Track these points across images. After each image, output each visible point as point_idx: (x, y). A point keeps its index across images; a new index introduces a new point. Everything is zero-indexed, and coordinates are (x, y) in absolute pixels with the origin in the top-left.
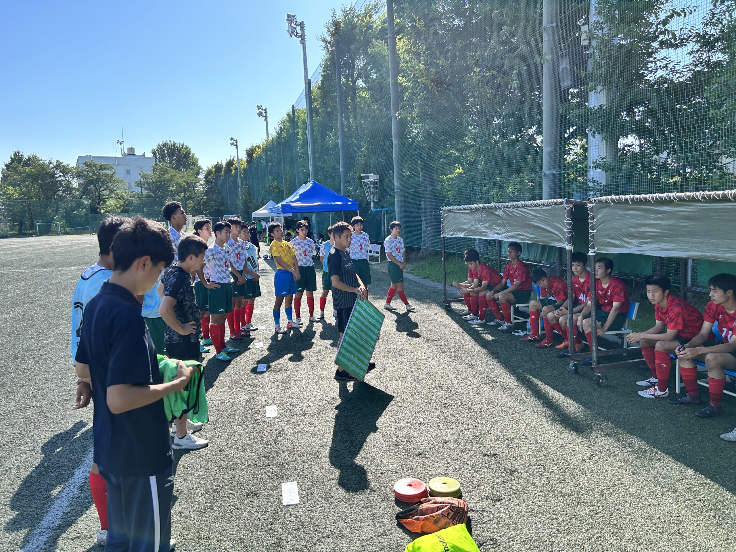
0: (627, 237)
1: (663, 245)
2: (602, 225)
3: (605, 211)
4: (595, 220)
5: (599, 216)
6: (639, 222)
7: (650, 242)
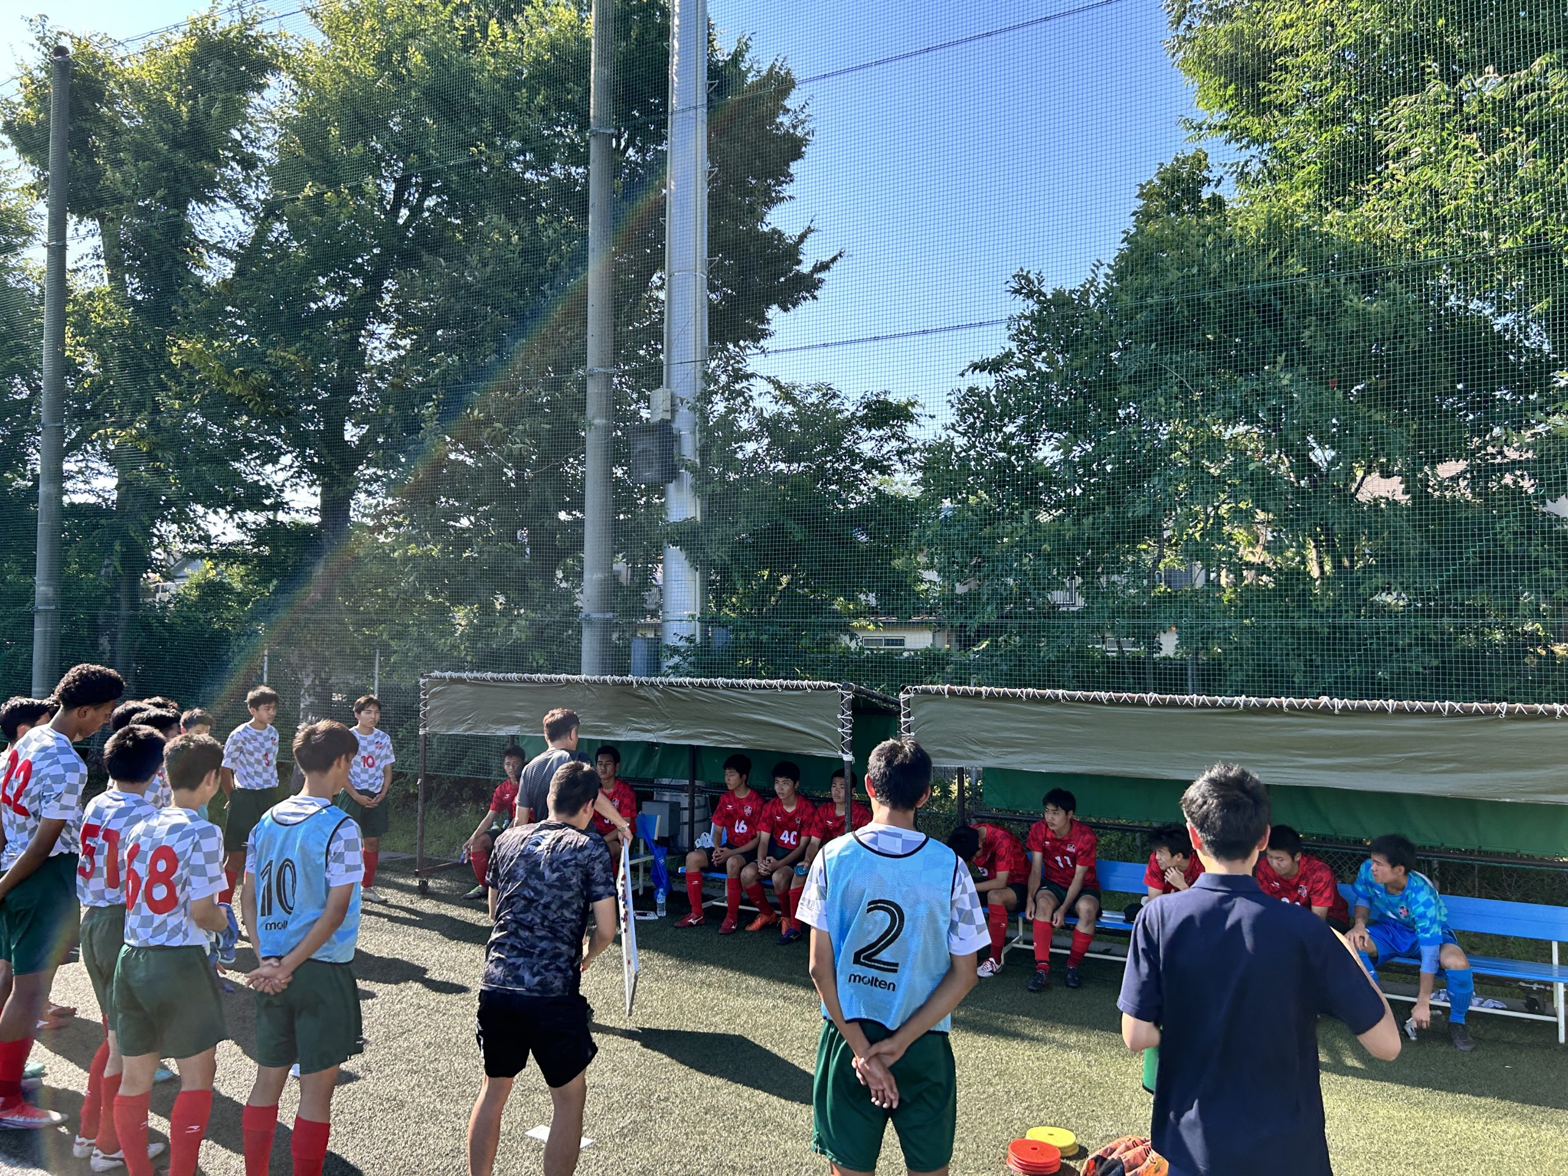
0: (975, 743)
1: (1042, 757)
2: (926, 726)
3: (932, 706)
4: (912, 718)
5: (921, 713)
6: (997, 724)
7: (1019, 752)
